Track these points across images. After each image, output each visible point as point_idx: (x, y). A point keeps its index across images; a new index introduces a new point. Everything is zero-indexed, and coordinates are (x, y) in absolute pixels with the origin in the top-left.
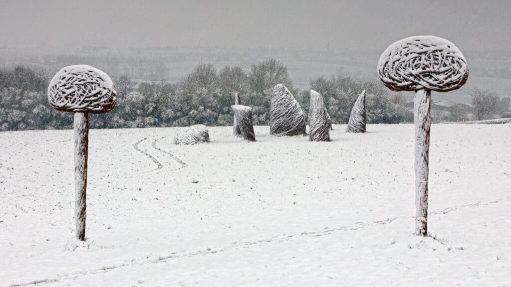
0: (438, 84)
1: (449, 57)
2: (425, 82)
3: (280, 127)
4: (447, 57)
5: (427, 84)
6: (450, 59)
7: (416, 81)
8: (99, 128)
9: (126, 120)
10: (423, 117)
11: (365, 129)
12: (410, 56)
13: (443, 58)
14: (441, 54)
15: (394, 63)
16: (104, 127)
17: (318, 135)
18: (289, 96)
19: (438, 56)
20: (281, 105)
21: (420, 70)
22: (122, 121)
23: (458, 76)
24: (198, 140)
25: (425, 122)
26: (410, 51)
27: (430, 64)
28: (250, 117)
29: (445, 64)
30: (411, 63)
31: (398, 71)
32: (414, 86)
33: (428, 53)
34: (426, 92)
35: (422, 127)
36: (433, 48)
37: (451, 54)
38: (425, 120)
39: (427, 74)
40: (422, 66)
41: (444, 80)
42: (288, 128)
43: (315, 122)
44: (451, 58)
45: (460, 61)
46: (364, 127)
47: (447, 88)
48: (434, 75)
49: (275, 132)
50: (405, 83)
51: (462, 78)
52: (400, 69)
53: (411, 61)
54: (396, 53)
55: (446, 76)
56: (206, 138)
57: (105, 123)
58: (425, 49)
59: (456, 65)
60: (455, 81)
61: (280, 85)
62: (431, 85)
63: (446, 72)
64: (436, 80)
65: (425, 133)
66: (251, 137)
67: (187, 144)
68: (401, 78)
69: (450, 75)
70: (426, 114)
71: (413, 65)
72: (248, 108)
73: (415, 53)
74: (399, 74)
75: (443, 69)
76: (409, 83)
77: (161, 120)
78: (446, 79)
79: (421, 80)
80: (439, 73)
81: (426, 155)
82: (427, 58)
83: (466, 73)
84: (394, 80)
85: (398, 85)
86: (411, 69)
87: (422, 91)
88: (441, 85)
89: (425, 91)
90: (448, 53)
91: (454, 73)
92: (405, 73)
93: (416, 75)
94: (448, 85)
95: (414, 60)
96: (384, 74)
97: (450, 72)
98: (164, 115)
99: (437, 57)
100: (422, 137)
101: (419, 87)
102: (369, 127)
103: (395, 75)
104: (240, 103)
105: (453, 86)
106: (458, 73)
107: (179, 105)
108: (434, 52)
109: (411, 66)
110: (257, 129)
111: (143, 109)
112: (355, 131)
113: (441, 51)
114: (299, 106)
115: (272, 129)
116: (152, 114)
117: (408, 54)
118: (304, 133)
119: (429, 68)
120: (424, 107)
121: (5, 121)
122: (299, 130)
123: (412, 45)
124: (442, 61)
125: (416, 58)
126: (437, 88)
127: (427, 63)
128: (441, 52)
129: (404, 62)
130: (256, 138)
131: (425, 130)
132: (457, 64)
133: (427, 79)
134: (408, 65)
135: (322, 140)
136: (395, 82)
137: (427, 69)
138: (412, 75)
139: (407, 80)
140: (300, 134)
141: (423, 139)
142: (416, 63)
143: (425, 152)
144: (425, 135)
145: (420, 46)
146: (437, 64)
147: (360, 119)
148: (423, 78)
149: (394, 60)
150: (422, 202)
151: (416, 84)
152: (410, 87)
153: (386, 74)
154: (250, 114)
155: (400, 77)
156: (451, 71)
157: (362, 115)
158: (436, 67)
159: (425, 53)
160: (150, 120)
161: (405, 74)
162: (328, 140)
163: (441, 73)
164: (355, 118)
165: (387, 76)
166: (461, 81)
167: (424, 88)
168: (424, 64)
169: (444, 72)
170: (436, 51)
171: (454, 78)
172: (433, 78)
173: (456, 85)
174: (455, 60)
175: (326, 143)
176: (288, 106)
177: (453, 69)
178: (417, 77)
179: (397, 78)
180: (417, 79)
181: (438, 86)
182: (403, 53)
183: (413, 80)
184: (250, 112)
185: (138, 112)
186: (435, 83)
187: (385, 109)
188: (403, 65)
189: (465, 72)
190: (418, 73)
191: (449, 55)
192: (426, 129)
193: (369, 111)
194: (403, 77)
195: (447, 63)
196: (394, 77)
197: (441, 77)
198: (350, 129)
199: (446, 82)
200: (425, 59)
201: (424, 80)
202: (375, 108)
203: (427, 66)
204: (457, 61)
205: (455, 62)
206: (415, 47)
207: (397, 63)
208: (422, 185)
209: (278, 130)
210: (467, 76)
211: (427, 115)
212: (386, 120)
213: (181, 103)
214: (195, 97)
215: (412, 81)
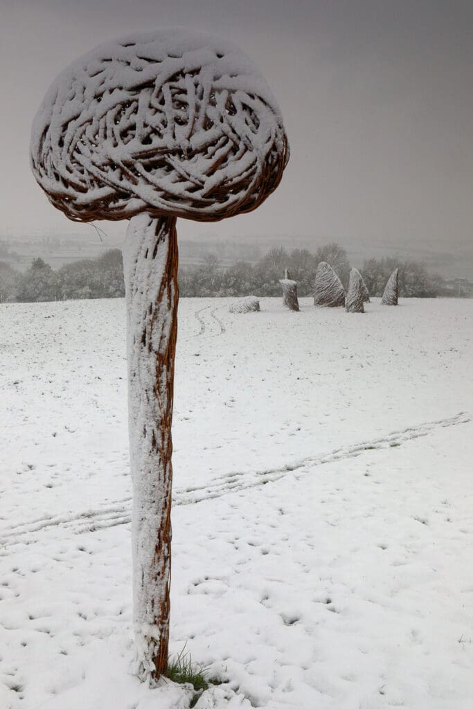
0: (187, 194)
1: (220, 91)
2: (150, 187)
3: (323, 299)
4: (213, 91)
5: (157, 194)
6: (221, 99)
7: (125, 184)
8: (190, 296)
9: (212, 290)
10: (145, 307)
11: (397, 302)
12: (108, 99)
13: (201, 98)
14: (196, 85)
15: (65, 127)
16: (194, 296)
17: (353, 307)
18: (331, 272)
19: (184, 92)
20: (324, 280)
21: (135, 145)
22: (208, 291)
23: (248, 158)
24: (249, 309)
25: (151, 323)
26: (109, 84)
27: (164, 123)
28: (295, 290)
29: (207, 118)
30: (110, 125)
31: (75, 154)
32: (121, 202)
33: (157, 83)
34: (155, 221)
35: (144, 341)
36: (170, 66)
37: (225, 82)
38: (151, 317)
39: (157, 158)
40: (141, 131)
41: (204, 178)
42: (329, 301)
43: (351, 296)
44: (225, 94)
45: (255, 104)
46: (396, 300)
47: (217, 206)
48: (174, 160)
49: (318, 303)
50: (95, 193)
51: (259, 165)
52: (80, 146)
53: (112, 114)
54: (70, 94)
55: (211, 162)
56: (257, 308)
57: (195, 293)
58: (148, 72)
59: (239, 120)
60: (236, 180)
61: (324, 263)
62: (168, 196)
63: (210, 149)
64: (182, 179)
65: (152, 362)
66: (295, 307)
67: (240, 312)
68: (86, 176)
69: (224, 159)
70: (153, 296)
71: (117, 129)
72: (293, 282)
73: (121, 88)
74: (78, 163)
75: (201, 137)
76: (107, 191)
77: (239, 290)
78: (210, 173)
79: (140, 180)
80: (191, 153)
81: (158, 433)
82: (156, 103)
83: (274, 148)
84: (66, 183)
85: (78, 202)
86: (110, 141)
87: (144, 218)
88: (197, 195)
89: (152, 217)
90: (216, 79)
91: (234, 149)
92: (95, 158)
93: (125, 163)
94: (219, 192)
95: (119, 113)
96: (42, 165)
97: (223, 145)
98: (242, 287)
99: (182, 97)
100: (144, 372)
101: (133, 204)
102: (400, 300)
103: (68, 168)
104: (289, 278)
105: (232, 198)
106: (246, 149)
107: (255, 279)
108: (173, 78)
109: (109, 133)
110: (301, 301)
111: (226, 282)
112: (389, 304)
113: (195, 72)
114: (339, 281)
115: (315, 301)
116: (233, 286)
117: (101, 95)
118: (344, 305)
119: (160, 136)
120: (146, 272)
121: (119, 290)
122: (340, 302)
123: (114, 62)
124: (198, 109)
125: (126, 104)
126: (187, 206)
127: (155, 120)
128: (196, 76)
129: (90, 121)
130: (300, 309)
131: (150, 349)
132: (245, 114)
133: (158, 176)
134: (101, 131)
135: (356, 311)
136: (71, 191)
137: (156, 142)
138: (113, 165)
139: (100, 183)
140: (340, 305)
141: (149, 379)
142: (124, 123)
143: (154, 424)
144: (153, 370)
145: (136, 62)
146: (182, 123)
147: (393, 293)
148: (144, 172)
149: (65, 119)
150: (146, 579)
151: (126, 195)
152: (111, 205)
153: (47, 165)
154: (295, 288)
155: (82, 172)
156: (226, 142)
157: (395, 291)
158: (182, 131)
159: (149, 84)
160: (230, 291)
161: (94, 164)
162: (363, 311)
163: (197, 152)
164: (389, 292)
165: (50, 171)
166: (255, 177)
167: (149, 207)
168: (145, 125)
169: (204, 150)
170: (181, 73)
171: (235, 169)
172: (173, 173)
173: (242, 194)
174: (236, 101)
175: (360, 314)
176: (329, 281)
177: (231, 134)
178: (127, 169)
179: (74, 178)
180: (129, 178)
181: (189, 199)
182: (90, 93)
183: (118, 182)
184: (296, 286)
185: (222, 284)
186: (179, 188)
187: (423, 285)
188: (90, 130)
189: (270, 144)
190: (128, 158)
191: (217, 84)
192: (155, 347)
193: (409, 287)
194: (90, 173)
195: (213, 113)
196: (67, 175)
197: (198, 166)
198: (384, 302)
199: (211, 182)
200: (151, 107)
201: (147, 182)
202: (415, 284)
203: (155, 131)
204: (245, 107)
205: (239, 107)
206: (121, 66)
207: (72, 125)
208: (145, 526)
209: (321, 302)
210: (282, 161)
211: (159, 298)
212: (423, 295)
213: (256, 277)
214: (268, 273)
215: (113, 185)
